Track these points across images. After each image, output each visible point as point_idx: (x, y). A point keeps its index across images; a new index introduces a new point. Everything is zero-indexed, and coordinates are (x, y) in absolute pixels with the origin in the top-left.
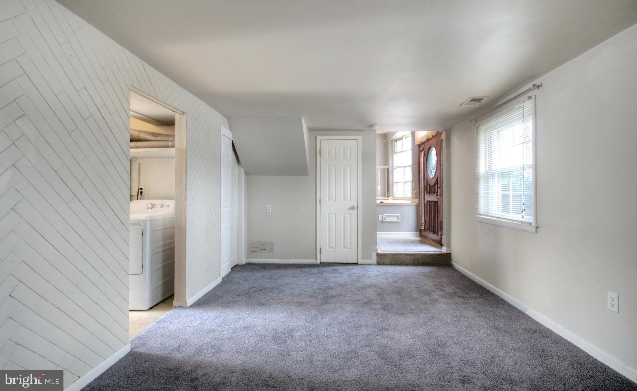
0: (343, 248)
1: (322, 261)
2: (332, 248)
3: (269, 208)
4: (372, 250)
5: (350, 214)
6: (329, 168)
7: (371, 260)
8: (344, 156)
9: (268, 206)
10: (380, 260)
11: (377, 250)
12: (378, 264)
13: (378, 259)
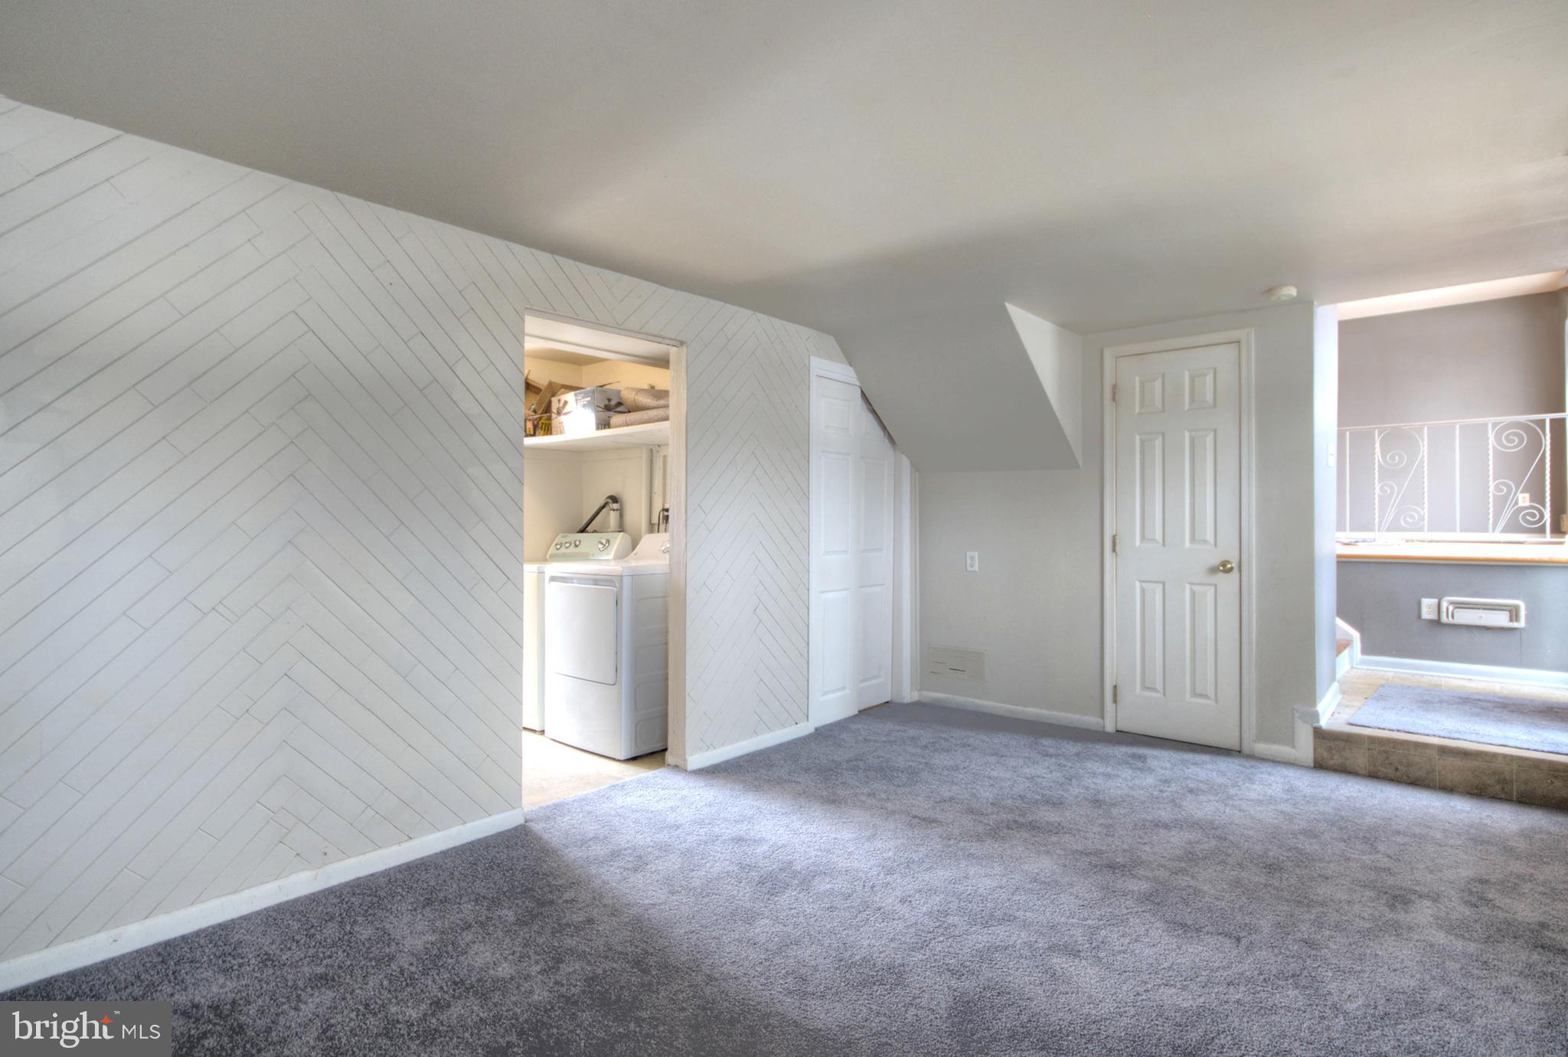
0: (1191, 696)
1: (1122, 726)
2: (1153, 689)
3: (972, 558)
4: (1297, 715)
5: (1216, 586)
6: (1142, 442)
7: (1293, 747)
8: (1192, 399)
9: (969, 554)
10: (1325, 754)
11: (1316, 716)
12: (1320, 766)
13: (1319, 750)
